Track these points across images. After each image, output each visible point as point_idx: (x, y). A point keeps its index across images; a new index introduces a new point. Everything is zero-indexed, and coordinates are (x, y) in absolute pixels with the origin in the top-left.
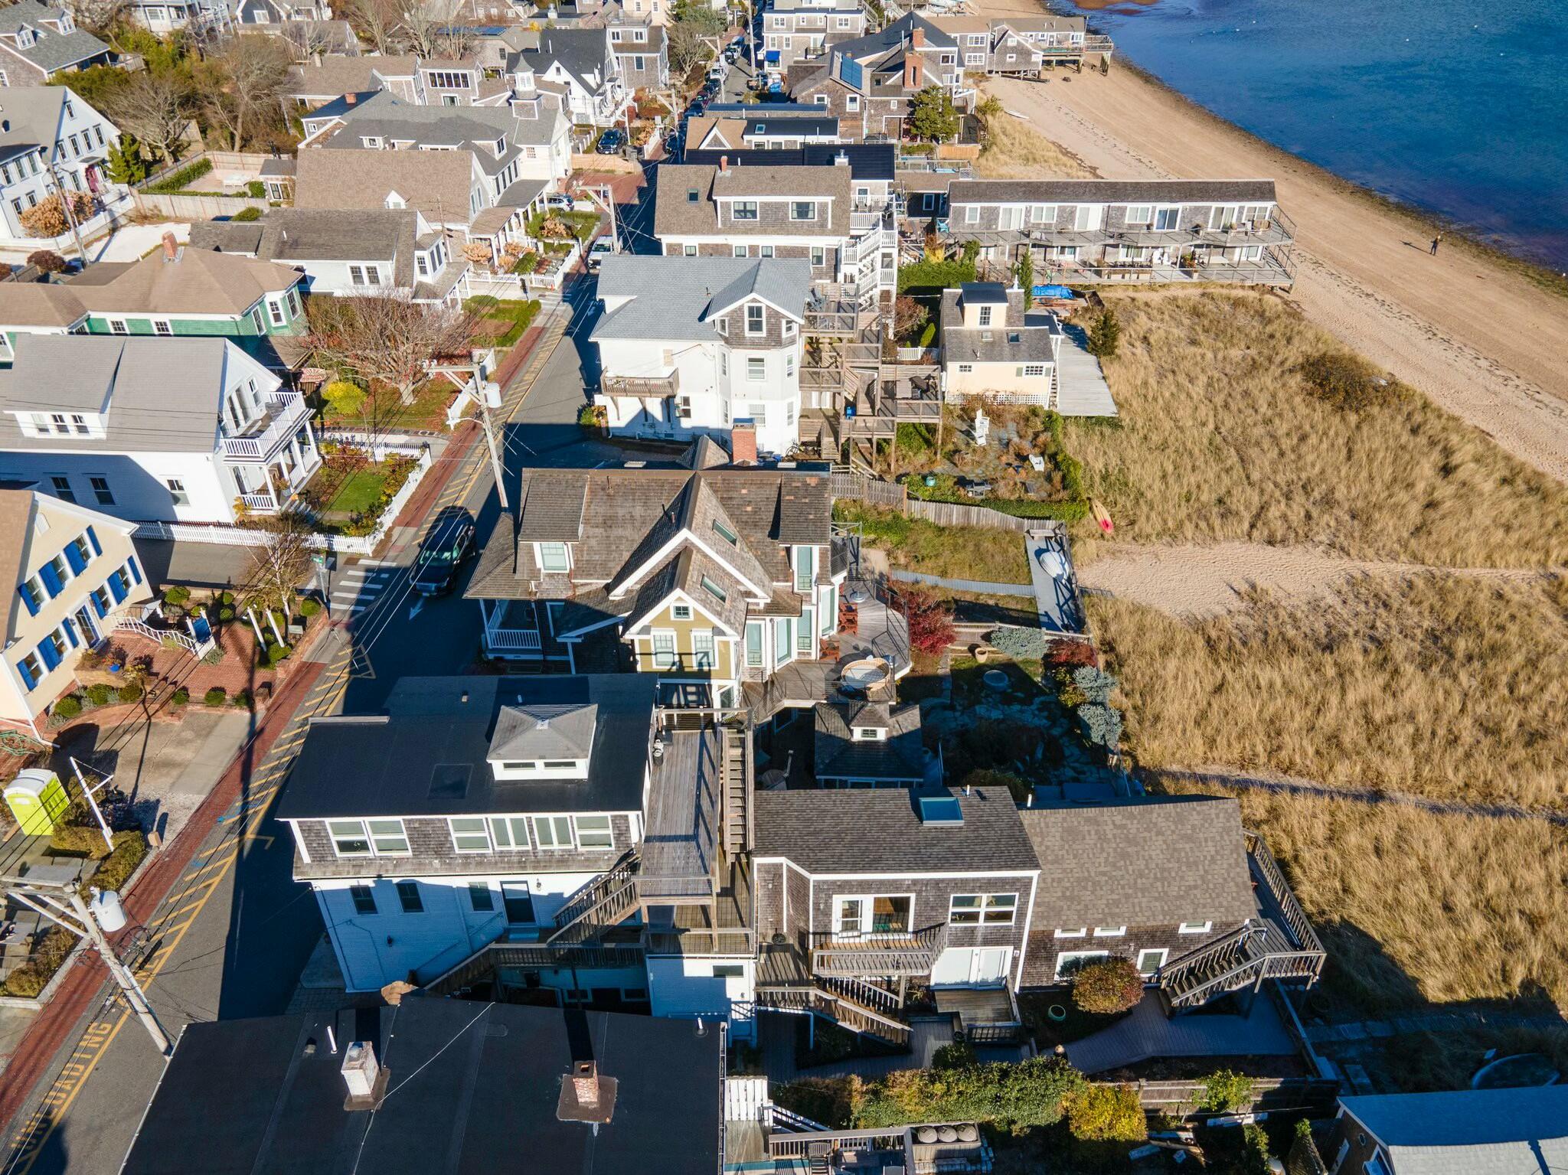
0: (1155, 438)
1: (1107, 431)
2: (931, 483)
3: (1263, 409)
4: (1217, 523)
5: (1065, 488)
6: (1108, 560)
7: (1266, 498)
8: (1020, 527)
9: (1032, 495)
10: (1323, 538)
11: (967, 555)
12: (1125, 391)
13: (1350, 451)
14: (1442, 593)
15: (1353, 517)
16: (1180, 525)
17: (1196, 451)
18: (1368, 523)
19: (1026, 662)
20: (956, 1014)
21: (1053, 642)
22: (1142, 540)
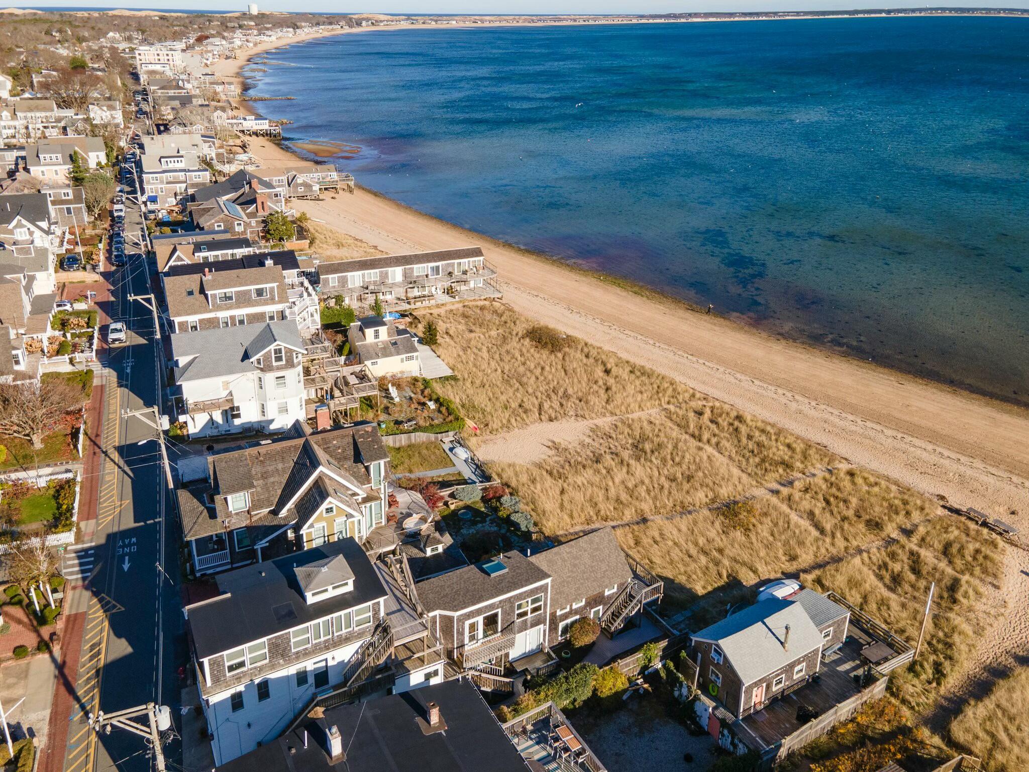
0: (478, 382)
1: (453, 383)
2: (383, 426)
3: (519, 358)
4: (525, 417)
5: (450, 414)
6: (483, 445)
7: (539, 400)
8: (437, 438)
9: (436, 422)
10: (571, 413)
11: (416, 459)
12: (452, 362)
13: (565, 371)
14: (629, 426)
15: (580, 401)
16: (509, 421)
17: (499, 383)
18: (587, 402)
19: (473, 503)
20: (527, 669)
21: (484, 489)
22: (495, 433)
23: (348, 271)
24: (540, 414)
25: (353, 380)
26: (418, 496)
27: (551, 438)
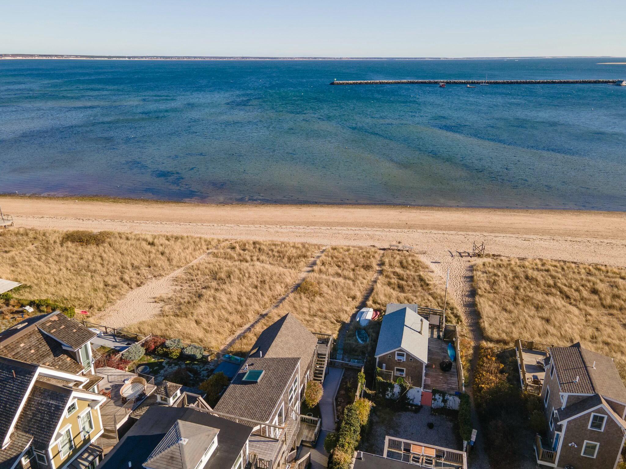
0: (52, 282)
1: (27, 290)
10: (150, 276)
15: (149, 267)
17: (72, 277)
19: (143, 360)
21: (143, 345)
22: (103, 309)
24: (128, 285)
27: (150, 296)
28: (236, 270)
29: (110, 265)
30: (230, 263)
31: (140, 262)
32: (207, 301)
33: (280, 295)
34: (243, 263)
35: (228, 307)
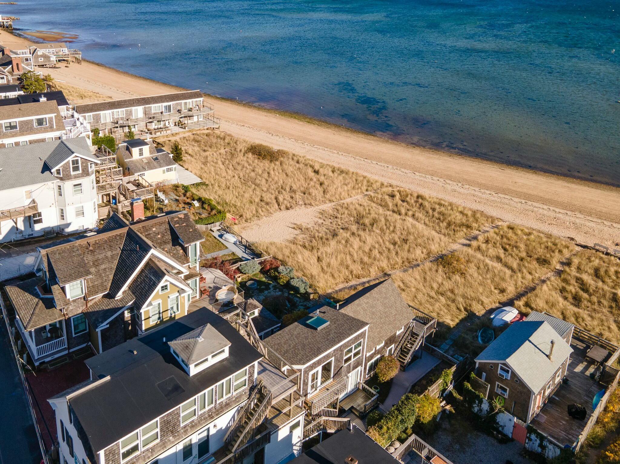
0: (223, 185)
1: (204, 187)
3: (248, 167)
4: (268, 208)
5: (212, 210)
7: (274, 195)
8: (207, 228)
9: (203, 216)
10: (301, 203)
12: (198, 172)
13: (286, 173)
15: (304, 194)
16: (257, 212)
17: (239, 186)
18: (310, 194)
19: (255, 275)
20: (352, 407)
21: (260, 263)
22: (249, 221)
23: (101, 110)
24: (279, 205)
25: (131, 187)
26: (219, 273)
27: (292, 221)
28: (383, 220)
29: (273, 182)
30: (381, 210)
31: (298, 186)
32: (339, 242)
33: (416, 260)
34: (395, 215)
35: (355, 255)
